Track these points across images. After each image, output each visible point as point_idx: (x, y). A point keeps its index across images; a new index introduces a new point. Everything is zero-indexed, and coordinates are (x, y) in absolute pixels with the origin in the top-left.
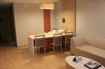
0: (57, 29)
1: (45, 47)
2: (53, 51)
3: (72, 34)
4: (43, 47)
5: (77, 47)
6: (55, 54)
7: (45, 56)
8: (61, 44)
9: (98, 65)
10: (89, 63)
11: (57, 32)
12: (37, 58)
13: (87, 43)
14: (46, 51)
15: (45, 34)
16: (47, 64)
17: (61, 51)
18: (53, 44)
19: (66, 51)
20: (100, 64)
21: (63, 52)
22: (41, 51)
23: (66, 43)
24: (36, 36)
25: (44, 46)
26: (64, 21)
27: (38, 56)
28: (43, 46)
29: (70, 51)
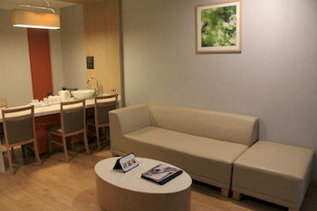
0: (71, 90)
1: (36, 144)
2: (63, 152)
3: (113, 99)
4: (32, 144)
5: (127, 136)
6: (70, 160)
7: (37, 170)
8: (84, 131)
9: (174, 172)
10: (152, 170)
11: (72, 96)
12: (12, 178)
13: (153, 123)
14: (40, 155)
15: (35, 103)
16: (46, 190)
17: (85, 150)
18: (60, 130)
19: (101, 150)
20: (179, 169)
21: (91, 153)
22: (24, 157)
23: (97, 126)
24: (4, 112)
25: (34, 140)
26: (90, 64)
27: (15, 173)
28: (31, 141)
29: (109, 149)
